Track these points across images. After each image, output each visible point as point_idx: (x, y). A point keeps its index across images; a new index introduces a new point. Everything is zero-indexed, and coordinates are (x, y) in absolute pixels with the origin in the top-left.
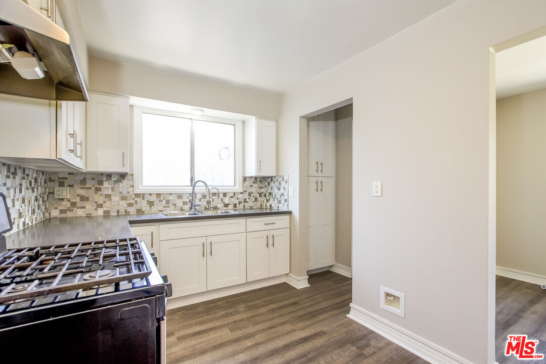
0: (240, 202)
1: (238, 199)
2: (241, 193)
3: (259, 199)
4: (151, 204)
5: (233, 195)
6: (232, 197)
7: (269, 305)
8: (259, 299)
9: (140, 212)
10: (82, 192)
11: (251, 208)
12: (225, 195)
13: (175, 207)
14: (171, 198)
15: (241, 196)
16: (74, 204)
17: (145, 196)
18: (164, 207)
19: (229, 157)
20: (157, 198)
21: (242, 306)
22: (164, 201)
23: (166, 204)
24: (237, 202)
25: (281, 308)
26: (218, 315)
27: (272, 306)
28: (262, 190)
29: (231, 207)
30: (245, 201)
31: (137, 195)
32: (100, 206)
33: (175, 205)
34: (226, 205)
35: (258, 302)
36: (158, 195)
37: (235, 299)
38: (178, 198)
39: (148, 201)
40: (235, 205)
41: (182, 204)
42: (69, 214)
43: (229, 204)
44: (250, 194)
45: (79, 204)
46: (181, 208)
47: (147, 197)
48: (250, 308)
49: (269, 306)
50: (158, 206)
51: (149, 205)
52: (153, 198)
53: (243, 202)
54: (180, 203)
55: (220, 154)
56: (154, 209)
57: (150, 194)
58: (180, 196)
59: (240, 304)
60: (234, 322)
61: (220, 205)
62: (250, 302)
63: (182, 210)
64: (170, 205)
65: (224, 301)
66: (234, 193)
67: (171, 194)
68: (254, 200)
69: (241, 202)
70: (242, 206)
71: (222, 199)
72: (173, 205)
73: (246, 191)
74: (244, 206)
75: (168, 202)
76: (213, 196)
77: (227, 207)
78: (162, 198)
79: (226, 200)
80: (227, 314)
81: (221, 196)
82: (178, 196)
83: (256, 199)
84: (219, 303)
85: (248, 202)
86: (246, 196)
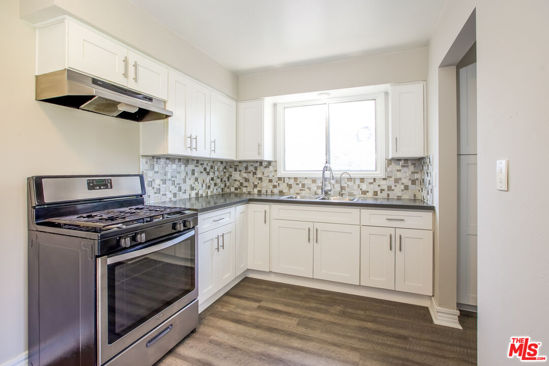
0: (382, 190)
1: (379, 186)
2: (384, 179)
3: (411, 187)
4: (290, 186)
5: (372, 182)
6: (371, 183)
7: (368, 321)
8: (365, 310)
9: (281, 193)
10: (245, 175)
11: (399, 198)
12: (362, 180)
13: (310, 190)
14: (306, 182)
15: (384, 182)
16: (241, 184)
17: (285, 179)
18: (301, 190)
19: (369, 138)
20: (295, 181)
21: (339, 308)
22: (300, 184)
23: (302, 187)
24: (378, 189)
25: (379, 332)
26: (308, 305)
27: (370, 325)
28: (417, 176)
29: (370, 194)
30: (389, 188)
31: (280, 179)
32: (255, 186)
33: (309, 189)
34: (364, 193)
35: (361, 313)
36: (296, 179)
37: (342, 298)
38: (313, 183)
39: (287, 184)
40: (376, 193)
41: (316, 188)
42: (239, 191)
43: (368, 192)
44: (397, 181)
45: (245, 184)
46: (316, 192)
47: (287, 181)
48: (343, 314)
49: (365, 323)
50: (296, 189)
51: (288, 187)
52: (292, 182)
53: (386, 190)
54: (314, 187)
55: (357, 135)
56: (292, 191)
57: (289, 178)
58: (314, 181)
59: (339, 306)
60: (310, 319)
61: (357, 193)
62: (352, 308)
63: (316, 194)
64: (306, 188)
65: (329, 296)
66: (374, 179)
67: (306, 178)
68: (403, 188)
69: (384, 190)
70: (384, 194)
71: (359, 186)
72: (308, 188)
73: (391, 177)
74: (388, 195)
75: (303, 185)
76: (348, 181)
77: (366, 194)
78: (298, 182)
79: (364, 187)
80: (315, 308)
81: (358, 182)
82: (312, 180)
83: (406, 188)
84: (322, 295)
85: (393, 190)
86: (391, 182)
